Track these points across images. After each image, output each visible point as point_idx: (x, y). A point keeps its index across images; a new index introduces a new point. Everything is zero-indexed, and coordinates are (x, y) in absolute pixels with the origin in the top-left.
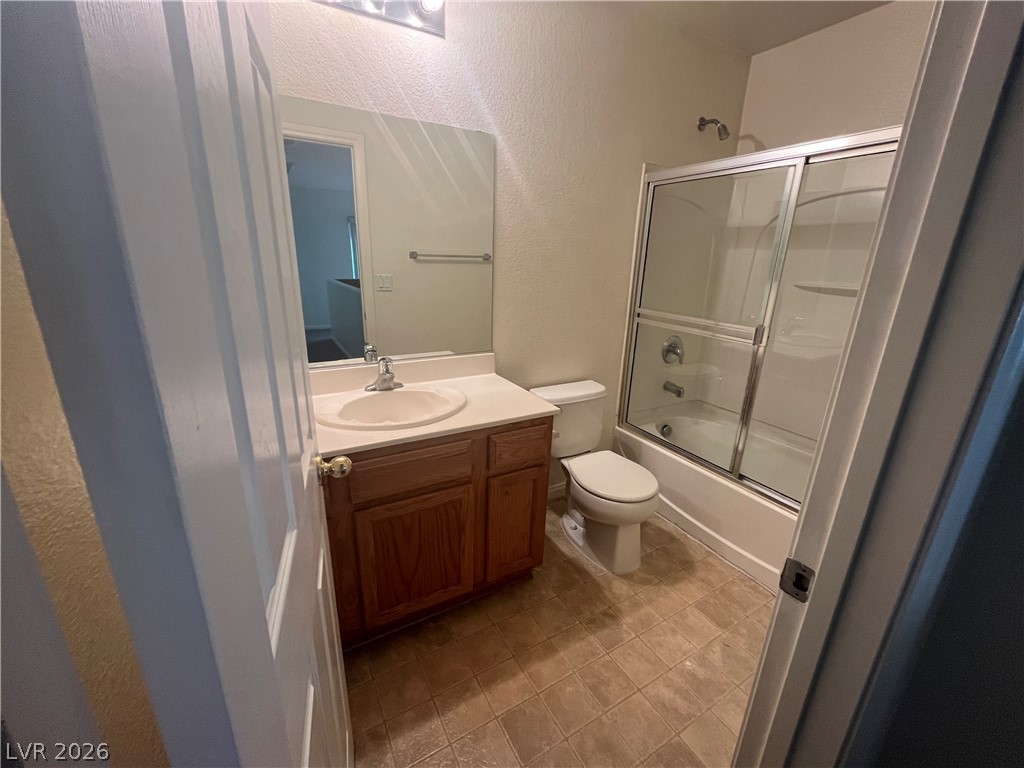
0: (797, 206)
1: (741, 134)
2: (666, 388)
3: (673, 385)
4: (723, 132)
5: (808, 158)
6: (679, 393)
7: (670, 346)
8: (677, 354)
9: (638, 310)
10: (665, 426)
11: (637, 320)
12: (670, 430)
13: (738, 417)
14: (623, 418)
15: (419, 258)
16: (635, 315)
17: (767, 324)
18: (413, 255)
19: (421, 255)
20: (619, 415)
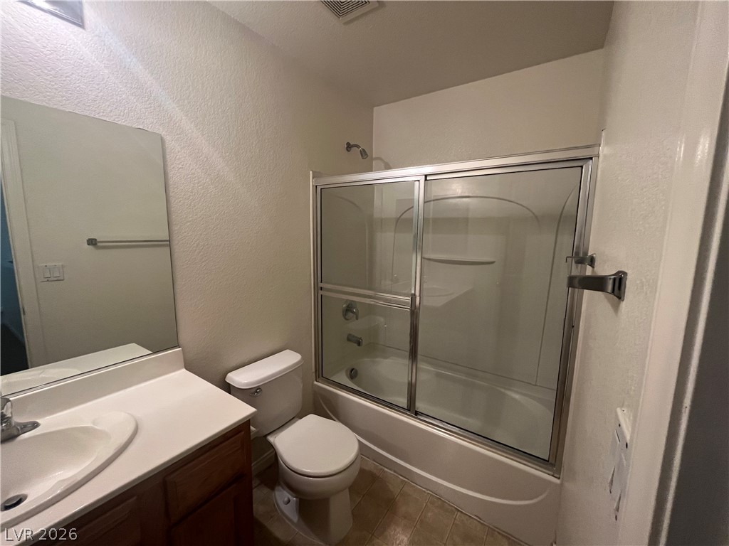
0: (425, 202)
1: (374, 156)
2: (349, 340)
3: (354, 336)
4: (364, 154)
5: (426, 176)
6: (359, 344)
7: (348, 306)
8: (353, 312)
9: (320, 285)
10: (353, 370)
11: (321, 292)
12: (356, 372)
13: (408, 354)
14: (320, 374)
15: (99, 244)
16: (318, 289)
17: (417, 294)
18: (92, 242)
19: (102, 242)
20: (316, 371)
